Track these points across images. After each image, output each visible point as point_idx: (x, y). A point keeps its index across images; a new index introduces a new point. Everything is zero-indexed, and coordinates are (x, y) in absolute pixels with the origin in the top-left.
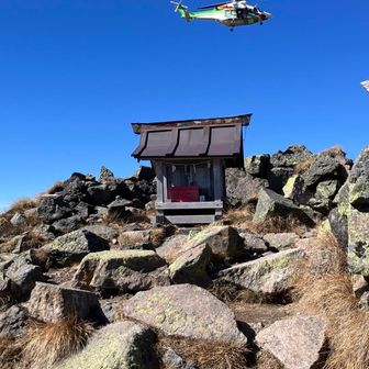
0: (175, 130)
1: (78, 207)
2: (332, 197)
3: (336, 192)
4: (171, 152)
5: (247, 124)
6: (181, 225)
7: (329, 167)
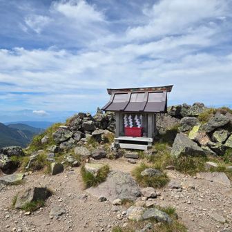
0: (129, 94)
1: (76, 134)
2: (224, 143)
3: (227, 139)
4: (123, 109)
5: (170, 91)
6: (128, 149)
7: (222, 122)
